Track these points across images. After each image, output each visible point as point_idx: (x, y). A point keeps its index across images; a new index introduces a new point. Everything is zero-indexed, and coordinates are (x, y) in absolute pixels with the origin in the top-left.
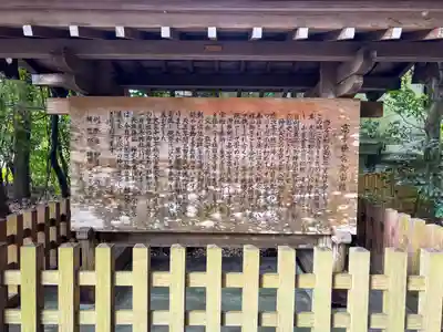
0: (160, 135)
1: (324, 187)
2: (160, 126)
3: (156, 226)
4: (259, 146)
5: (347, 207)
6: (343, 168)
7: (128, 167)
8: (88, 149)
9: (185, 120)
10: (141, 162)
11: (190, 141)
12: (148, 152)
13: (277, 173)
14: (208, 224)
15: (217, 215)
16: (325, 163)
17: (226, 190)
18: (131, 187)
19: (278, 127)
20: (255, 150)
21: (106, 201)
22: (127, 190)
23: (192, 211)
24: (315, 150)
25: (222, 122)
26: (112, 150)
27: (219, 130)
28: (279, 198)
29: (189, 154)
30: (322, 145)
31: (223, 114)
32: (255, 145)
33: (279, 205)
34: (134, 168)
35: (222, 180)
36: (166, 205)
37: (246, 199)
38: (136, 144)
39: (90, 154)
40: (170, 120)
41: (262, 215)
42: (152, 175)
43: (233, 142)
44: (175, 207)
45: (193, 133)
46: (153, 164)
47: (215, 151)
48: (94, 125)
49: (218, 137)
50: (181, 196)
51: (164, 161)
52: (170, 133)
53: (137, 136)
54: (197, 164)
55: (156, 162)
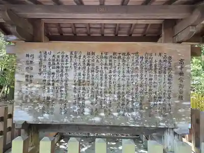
1: (169, 98)
2: (69, 60)
3: (66, 120)
4: (128, 72)
5: (183, 110)
6: (181, 86)
7: (49, 84)
8: (26, 73)
9: (84, 56)
10: (57, 81)
11: (87, 69)
12: (62, 75)
13: (139, 89)
14: (97, 119)
15: (103, 114)
16: (170, 83)
17: (108, 98)
18: (51, 96)
19: (140, 60)
20: (126, 74)
21: (35, 105)
22: (48, 98)
23: (87, 111)
24: (163, 75)
25: (106, 58)
26: (40, 74)
27: (104, 63)
28: (141, 104)
29: (86, 77)
30: (167, 72)
31: (106, 53)
32: (125, 71)
33: (141, 108)
34: (53, 84)
35: (105, 92)
36: (71, 107)
37: (120, 105)
38: (54, 71)
39: (27, 76)
40: (76, 56)
41: (130, 114)
42: (63, 89)
43: (113, 70)
44: (77, 109)
45: (88, 64)
46: (64, 82)
47: (101, 75)
48: (30, 59)
49: (103, 66)
50: (81, 102)
51: (71, 81)
52: (75, 64)
53: (56, 66)
54: (91, 83)
55: (66, 81)
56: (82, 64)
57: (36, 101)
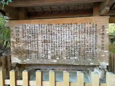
0: (38, 32)
1: (96, 48)
2: (38, 29)
3: (38, 62)
4: (72, 34)
6: (102, 41)
7: (28, 43)
8: (16, 37)
9: (46, 27)
10: (33, 41)
11: (48, 34)
12: (35, 38)
14: (55, 61)
15: (58, 58)
16: (96, 40)
17: (61, 50)
18: (30, 49)
19: (78, 27)
20: (70, 36)
21: (22, 54)
23: (49, 57)
24: (92, 35)
25: (59, 27)
26: (23, 37)
27: (58, 30)
28: (79, 52)
29: (48, 38)
30: (94, 34)
31: (59, 24)
32: (70, 34)
33: (79, 55)
34: (30, 43)
35: (59, 46)
36: (41, 55)
37: (68, 53)
38: (31, 35)
39: (17, 39)
40: (42, 27)
41: (73, 58)
42: (36, 45)
43: (63, 33)
44: (44, 56)
45: (49, 31)
46: (36, 42)
47: (56, 37)
48: (17, 29)
49: (57, 32)
50: (46, 52)
51: (40, 40)
52: (42, 31)
53: (31, 33)
54: (51, 41)
55: (37, 41)
56: (45, 31)
57: (22, 52)
